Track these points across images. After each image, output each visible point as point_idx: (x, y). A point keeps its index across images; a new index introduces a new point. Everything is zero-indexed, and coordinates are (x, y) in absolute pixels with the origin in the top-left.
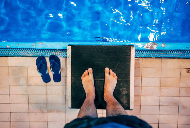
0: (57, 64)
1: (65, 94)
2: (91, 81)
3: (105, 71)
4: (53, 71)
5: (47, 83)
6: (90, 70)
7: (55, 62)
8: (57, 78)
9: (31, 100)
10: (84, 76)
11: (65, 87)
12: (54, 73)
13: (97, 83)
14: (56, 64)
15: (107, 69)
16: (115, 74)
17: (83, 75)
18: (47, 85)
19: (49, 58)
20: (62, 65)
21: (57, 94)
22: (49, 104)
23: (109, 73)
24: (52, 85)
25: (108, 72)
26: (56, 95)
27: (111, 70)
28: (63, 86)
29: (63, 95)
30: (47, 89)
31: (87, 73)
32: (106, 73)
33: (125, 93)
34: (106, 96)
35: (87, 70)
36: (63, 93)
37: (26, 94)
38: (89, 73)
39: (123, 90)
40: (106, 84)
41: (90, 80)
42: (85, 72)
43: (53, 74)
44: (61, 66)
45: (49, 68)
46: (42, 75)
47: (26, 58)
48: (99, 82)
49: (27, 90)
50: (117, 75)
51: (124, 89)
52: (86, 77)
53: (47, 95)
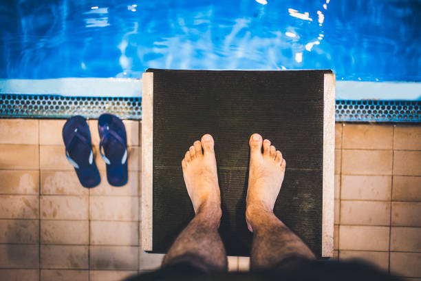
0: (117, 137)
1: (136, 219)
2: (210, 172)
3: (252, 143)
4: (107, 155)
5: (91, 189)
6: (208, 140)
7: (113, 133)
8: (118, 176)
9: (45, 233)
10: (191, 157)
11: (136, 199)
12: (109, 162)
13: (228, 179)
14: (115, 138)
15: (256, 139)
16: (278, 152)
17: (188, 155)
18: (89, 195)
19: (97, 122)
20: (132, 142)
21: (116, 218)
22: (94, 245)
23: (263, 151)
24: (103, 194)
25: (260, 147)
26: (115, 221)
27: (267, 143)
28: (133, 196)
29: (132, 221)
30: (89, 205)
31: (199, 149)
32: (252, 150)
33: (307, 207)
34: (253, 214)
35: (198, 142)
36: (133, 217)
37: (35, 217)
38: (205, 148)
39: (301, 200)
40: (254, 181)
41: (206, 169)
42: (192, 147)
43: (107, 165)
44: (129, 143)
45: (97, 147)
46: (77, 167)
47: (37, 121)
48: (233, 176)
49: (37, 207)
50: (284, 157)
51: (306, 195)
52: (196, 160)
53: (90, 221)
